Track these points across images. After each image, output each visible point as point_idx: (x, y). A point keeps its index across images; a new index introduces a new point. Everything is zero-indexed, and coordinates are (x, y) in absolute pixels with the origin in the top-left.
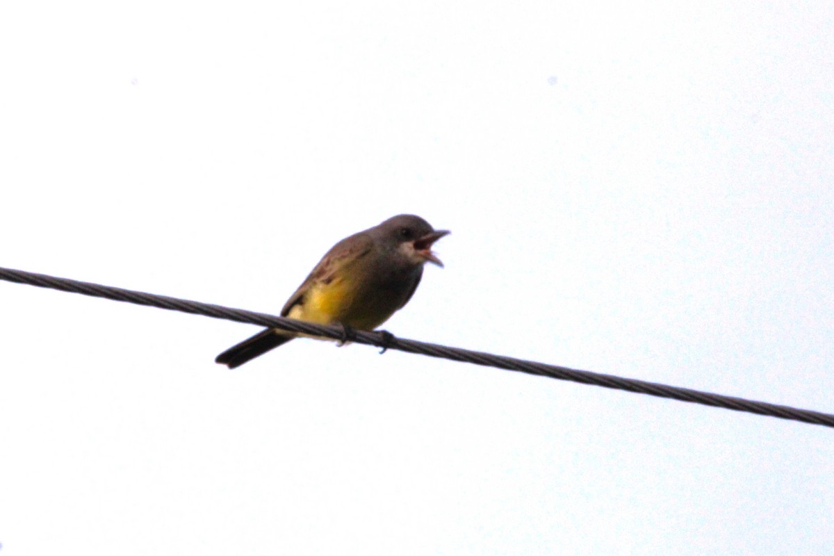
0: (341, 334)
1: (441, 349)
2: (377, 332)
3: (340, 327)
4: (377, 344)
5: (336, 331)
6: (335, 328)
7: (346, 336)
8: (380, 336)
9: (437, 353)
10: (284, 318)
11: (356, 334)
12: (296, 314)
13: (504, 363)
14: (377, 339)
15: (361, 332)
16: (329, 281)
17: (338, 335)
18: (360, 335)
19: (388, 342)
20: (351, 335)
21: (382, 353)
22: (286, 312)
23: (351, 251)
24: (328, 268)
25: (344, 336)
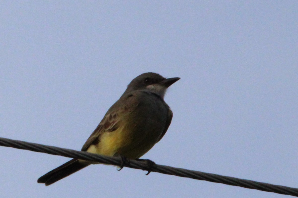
1: (186, 172)
2: (143, 160)
3: (119, 158)
4: (144, 168)
5: (117, 161)
6: (115, 158)
8: (145, 163)
10: (83, 152)
12: (92, 150)
13: (228, 181)
16: (114, 129)
18: (132, 163)
19: (151, 167)
20: (126, 162)
21: (147, 174)
22: (85, 148)
24: (112, 121)
25: (122, 163)
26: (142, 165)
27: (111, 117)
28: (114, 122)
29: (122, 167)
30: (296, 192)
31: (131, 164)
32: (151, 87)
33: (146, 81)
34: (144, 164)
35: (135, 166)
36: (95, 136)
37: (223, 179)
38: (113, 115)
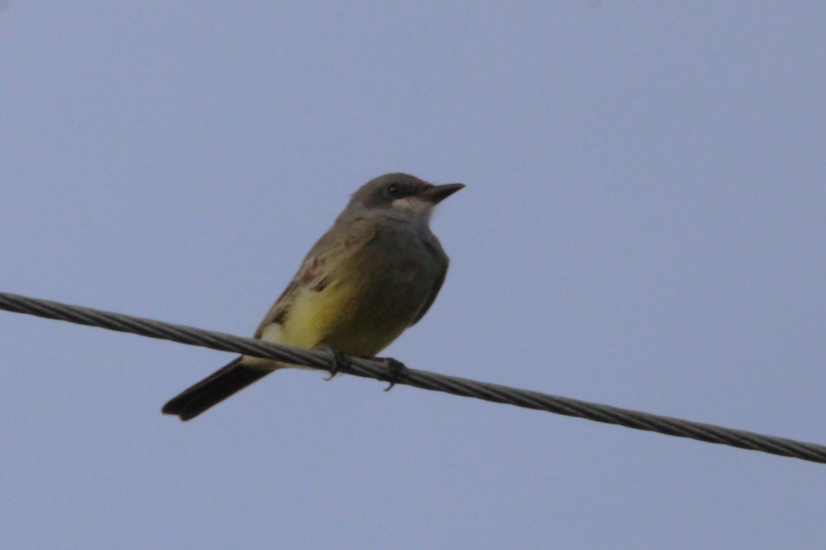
0: (330, 362)
2: (381, 360)
4: (382, 377)
5: (325, 359)
6: (321, 353)
7: (338, 365)
8: (385, 365)
11: (351, 363)
14: (380, 370)
15: (358, 360)
16: (320, 288)
17: (325, 363)
18: (356, 364)
19: (396, 374)
21: (388, 389)
22: (258, 335)
23: (348, 244)
24: (317, 271)
25: (335, 365)
26: (376, 369)
27: (316, 264)
28: (321, 273)
29: (333, 374)
31: (353, 367)
32: (402, 203)
33: (392, 189)
34: (381, 368)
38: (320, 258)
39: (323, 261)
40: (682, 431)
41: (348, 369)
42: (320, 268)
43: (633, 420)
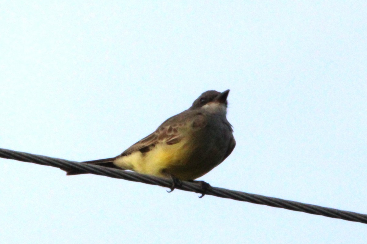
0: (171, 183)
2: (198, 182)
4: (197, 191)
5: (166, 181)
9: (242, 198)
11: (182, 184)
14: (197, 188)
15: (185, 182)
17: (167, 184)
18: (186, 185)
19: (205, 189)
20: (178, 184)
21: (201, 197)
24: (171, 134)
25: (173, 185)
26: (195, 187)
27: (170, 130)
28: (173, 136)
29: (172, 189)
30: (365, 219)
31: (183, 186)
32: (206, 106)
34: (198, 186)
35: (188, 188)
36: (146, 144)
37: (285, 203)
38: (173, 128)
39: (175, 131)
40: (354, 219)
41: (181, 187)
42: (172, 133)
43: (329, 212)
